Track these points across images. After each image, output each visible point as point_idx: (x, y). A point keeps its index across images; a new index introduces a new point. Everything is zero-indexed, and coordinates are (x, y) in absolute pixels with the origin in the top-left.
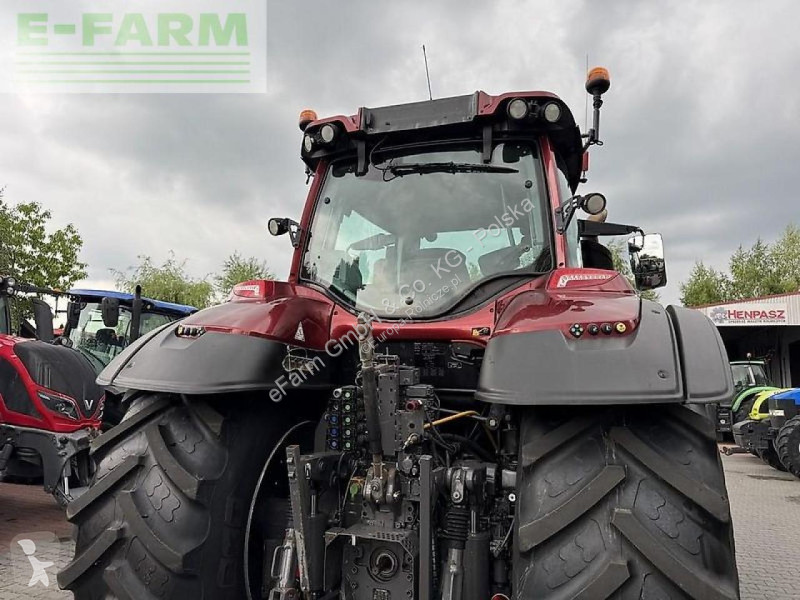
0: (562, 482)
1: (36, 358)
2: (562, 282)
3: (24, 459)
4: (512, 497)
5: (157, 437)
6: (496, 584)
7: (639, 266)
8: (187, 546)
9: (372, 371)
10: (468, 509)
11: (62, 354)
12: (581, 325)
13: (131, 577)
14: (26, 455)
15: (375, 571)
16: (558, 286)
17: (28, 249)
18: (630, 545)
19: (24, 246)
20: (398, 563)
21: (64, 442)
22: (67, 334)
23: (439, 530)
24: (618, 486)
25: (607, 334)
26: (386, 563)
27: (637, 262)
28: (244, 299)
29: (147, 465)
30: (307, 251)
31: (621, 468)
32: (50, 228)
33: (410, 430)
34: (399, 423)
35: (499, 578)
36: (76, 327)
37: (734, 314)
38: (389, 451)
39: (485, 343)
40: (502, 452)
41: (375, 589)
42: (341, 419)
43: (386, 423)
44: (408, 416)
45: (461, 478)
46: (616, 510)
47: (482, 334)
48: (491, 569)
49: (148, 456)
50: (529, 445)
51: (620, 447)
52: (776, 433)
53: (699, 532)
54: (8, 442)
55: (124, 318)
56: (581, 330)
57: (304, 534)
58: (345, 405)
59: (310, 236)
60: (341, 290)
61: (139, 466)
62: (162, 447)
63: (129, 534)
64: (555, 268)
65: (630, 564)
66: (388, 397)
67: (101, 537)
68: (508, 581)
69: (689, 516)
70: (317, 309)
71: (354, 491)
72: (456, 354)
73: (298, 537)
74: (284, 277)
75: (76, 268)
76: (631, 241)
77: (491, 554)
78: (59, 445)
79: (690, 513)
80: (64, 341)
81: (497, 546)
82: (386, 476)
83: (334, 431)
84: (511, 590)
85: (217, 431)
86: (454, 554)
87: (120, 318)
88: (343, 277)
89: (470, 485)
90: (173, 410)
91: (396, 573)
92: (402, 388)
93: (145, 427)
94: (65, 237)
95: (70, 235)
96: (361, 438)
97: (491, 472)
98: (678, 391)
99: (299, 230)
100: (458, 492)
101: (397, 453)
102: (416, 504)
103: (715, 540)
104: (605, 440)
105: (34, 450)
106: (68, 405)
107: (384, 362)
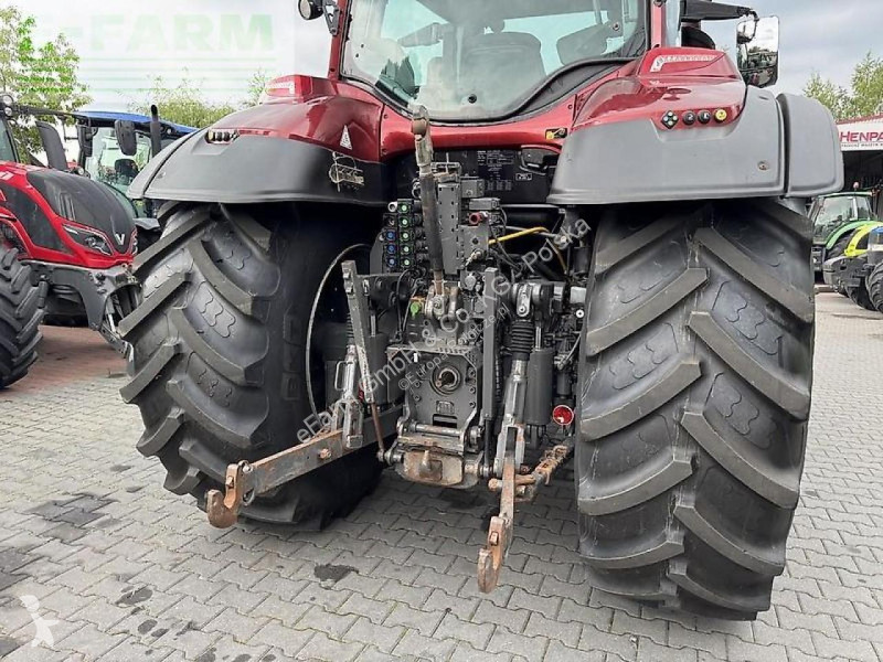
0: (637, 288)
1: (54, 188)
2: (656, 66)
3: (62, 296)
4: (580, 314)
5: (202, 252)
6: (559, 396)
7: (747, 62)
8: (247, 360)
9: (430, 179)
10: (533, 323)
11: (82, 183)
12: (676, 113)
13: (194, 389)
14: (63, 292)
15: (438, 384)
16: (652, 70)
17: (17, 66)
18: (704, 345)
19: (12, 63)
20: (461, 378)
21: (102, 278)
22: (82, 163)
23: (502, 347)
24: (698, 289)
25: (704, 122)
26: (449, 378)
27: (745, 58)
28: (278, 99)
29: (195, 282)
30: (347, 39)
31: (704, 270)
32: (39, 40)
33: (473, 246)
34: (461, 239)
35: (562, 389)
36: (90, 154)
37: (847, 137)
38: (450, 269)
39: (559, 147)
40: (572, 272)
41: (438, 402)
42: (398, 235)
43: (447, 240)
44: (471, 231)
45: (528, 294)
46: (693, 313)
47: (559, 136)
48: (555, 382)
49: (194, 273)
50: (604, 252)
51: (704, 249)
52: (871, 270)
53: (780, 332)
54: (42, 280)
55: (143, 146)
56: (675, 118)
57: (366, 348)
58: (402, 219)
59: (350, 20)
60: (391, 88)
61: (186, 284)
62: (208, 263)
63: (186, 350)
64: (649, 48)
65: (702, 365)
66: (449, 212)
67: (158, 352)
68: (571, 393)
69: (771, 318)
70: (364, 112)
71: (414, 311)
72: (526, 163)
73: (360, 352)
74: (323, 73)
75: (77, 90)
76: (741, 30)
77: (555, 369)
78: (97, 282)
79: (772, 314)
80: (81, 171)
81: (561, 360)
82: (448, 293)
83: (391, 248)
84: (575, 401)
85: (266, 246)
86: (518, 365)
87: (139, 146)
88: (392, 73)
89: (536, 299)
90: (215, 224)
91: (459, 385)
92: (465, 201)
93: (187, 243)
94: (58, 51)
95: (64, 49)
96: (420, 257)
97: (559, 290)
98: (778, 183)
99: (336, 11)
100: (524, 306)
101: (459, 271)
102: (479, 321)
103: (796, 341)
104: (689, 244)
105: (72, 288)
106: (98, 239)
107: (444, 170)
